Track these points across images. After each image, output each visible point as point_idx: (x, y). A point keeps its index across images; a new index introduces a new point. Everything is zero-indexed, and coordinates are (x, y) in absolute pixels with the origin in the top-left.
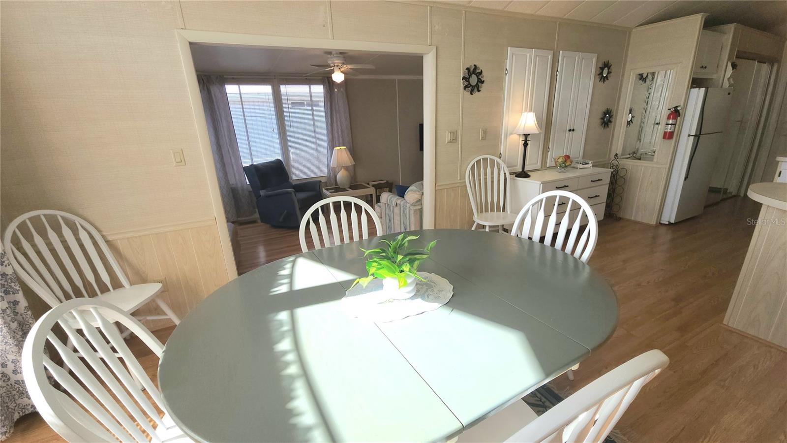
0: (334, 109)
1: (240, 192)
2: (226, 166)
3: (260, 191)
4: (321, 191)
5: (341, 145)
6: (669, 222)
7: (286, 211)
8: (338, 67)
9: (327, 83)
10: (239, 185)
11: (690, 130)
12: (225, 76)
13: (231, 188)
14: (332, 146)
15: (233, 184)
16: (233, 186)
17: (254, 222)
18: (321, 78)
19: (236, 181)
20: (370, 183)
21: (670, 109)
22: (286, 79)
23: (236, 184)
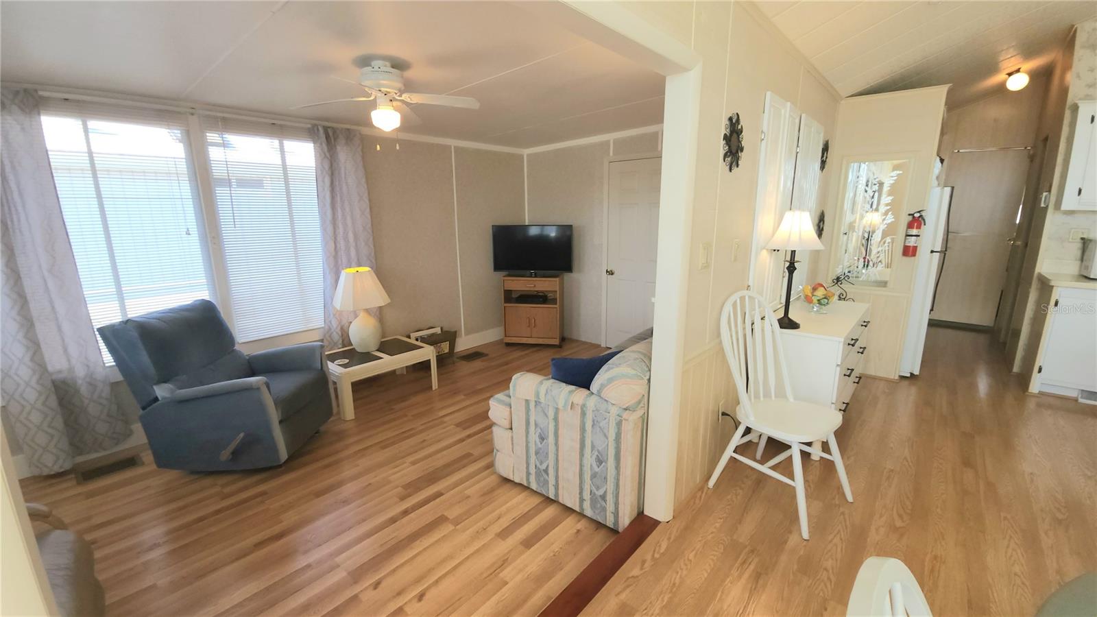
0: (337, 189)
1: (84, 390)
2: (38, 325)
3: (155, 387)
4: (325, 369)
5: (353, 264)
6: (912, 374)
7: (242, 435)
8: (388, 97)
9: (324, 139)
10: (80, 372)
11: (934, 245)
12: (41, 93)
13: (53, 382)
14: (335, 267)
15: (60, 372)
16: (61, 376)
17: (130, 462)
18: (309, 126)
19: (69, 361)
20: (412, 335)
21: (913, 215)
22: (224, 119)
23: (71, 370)
